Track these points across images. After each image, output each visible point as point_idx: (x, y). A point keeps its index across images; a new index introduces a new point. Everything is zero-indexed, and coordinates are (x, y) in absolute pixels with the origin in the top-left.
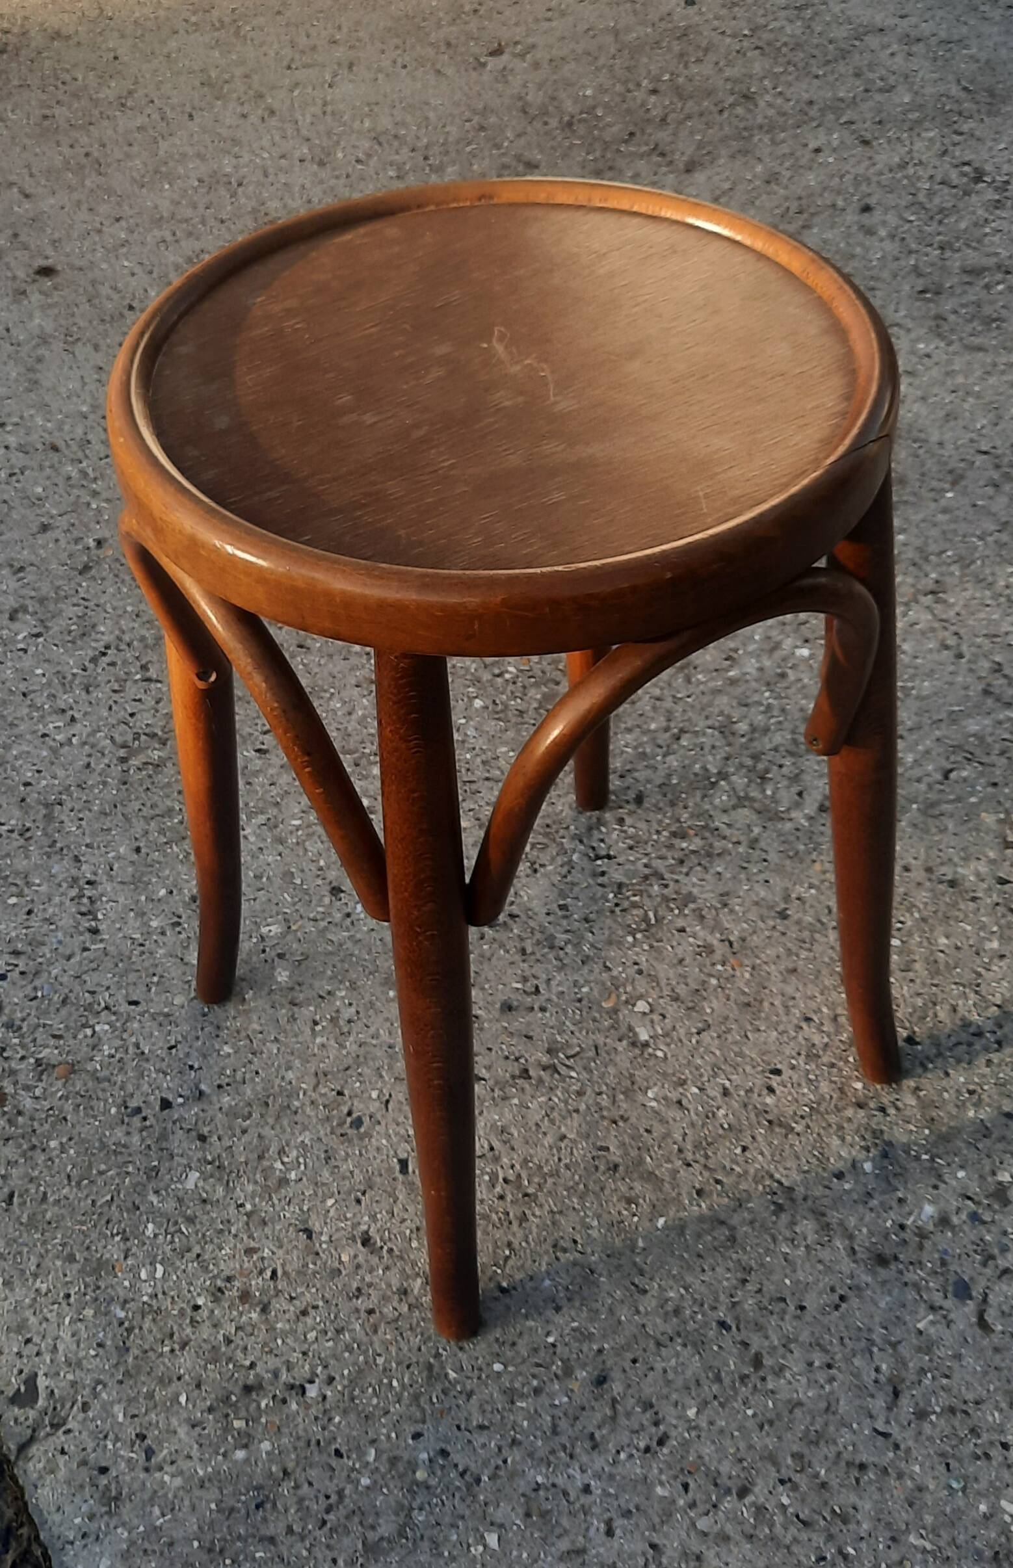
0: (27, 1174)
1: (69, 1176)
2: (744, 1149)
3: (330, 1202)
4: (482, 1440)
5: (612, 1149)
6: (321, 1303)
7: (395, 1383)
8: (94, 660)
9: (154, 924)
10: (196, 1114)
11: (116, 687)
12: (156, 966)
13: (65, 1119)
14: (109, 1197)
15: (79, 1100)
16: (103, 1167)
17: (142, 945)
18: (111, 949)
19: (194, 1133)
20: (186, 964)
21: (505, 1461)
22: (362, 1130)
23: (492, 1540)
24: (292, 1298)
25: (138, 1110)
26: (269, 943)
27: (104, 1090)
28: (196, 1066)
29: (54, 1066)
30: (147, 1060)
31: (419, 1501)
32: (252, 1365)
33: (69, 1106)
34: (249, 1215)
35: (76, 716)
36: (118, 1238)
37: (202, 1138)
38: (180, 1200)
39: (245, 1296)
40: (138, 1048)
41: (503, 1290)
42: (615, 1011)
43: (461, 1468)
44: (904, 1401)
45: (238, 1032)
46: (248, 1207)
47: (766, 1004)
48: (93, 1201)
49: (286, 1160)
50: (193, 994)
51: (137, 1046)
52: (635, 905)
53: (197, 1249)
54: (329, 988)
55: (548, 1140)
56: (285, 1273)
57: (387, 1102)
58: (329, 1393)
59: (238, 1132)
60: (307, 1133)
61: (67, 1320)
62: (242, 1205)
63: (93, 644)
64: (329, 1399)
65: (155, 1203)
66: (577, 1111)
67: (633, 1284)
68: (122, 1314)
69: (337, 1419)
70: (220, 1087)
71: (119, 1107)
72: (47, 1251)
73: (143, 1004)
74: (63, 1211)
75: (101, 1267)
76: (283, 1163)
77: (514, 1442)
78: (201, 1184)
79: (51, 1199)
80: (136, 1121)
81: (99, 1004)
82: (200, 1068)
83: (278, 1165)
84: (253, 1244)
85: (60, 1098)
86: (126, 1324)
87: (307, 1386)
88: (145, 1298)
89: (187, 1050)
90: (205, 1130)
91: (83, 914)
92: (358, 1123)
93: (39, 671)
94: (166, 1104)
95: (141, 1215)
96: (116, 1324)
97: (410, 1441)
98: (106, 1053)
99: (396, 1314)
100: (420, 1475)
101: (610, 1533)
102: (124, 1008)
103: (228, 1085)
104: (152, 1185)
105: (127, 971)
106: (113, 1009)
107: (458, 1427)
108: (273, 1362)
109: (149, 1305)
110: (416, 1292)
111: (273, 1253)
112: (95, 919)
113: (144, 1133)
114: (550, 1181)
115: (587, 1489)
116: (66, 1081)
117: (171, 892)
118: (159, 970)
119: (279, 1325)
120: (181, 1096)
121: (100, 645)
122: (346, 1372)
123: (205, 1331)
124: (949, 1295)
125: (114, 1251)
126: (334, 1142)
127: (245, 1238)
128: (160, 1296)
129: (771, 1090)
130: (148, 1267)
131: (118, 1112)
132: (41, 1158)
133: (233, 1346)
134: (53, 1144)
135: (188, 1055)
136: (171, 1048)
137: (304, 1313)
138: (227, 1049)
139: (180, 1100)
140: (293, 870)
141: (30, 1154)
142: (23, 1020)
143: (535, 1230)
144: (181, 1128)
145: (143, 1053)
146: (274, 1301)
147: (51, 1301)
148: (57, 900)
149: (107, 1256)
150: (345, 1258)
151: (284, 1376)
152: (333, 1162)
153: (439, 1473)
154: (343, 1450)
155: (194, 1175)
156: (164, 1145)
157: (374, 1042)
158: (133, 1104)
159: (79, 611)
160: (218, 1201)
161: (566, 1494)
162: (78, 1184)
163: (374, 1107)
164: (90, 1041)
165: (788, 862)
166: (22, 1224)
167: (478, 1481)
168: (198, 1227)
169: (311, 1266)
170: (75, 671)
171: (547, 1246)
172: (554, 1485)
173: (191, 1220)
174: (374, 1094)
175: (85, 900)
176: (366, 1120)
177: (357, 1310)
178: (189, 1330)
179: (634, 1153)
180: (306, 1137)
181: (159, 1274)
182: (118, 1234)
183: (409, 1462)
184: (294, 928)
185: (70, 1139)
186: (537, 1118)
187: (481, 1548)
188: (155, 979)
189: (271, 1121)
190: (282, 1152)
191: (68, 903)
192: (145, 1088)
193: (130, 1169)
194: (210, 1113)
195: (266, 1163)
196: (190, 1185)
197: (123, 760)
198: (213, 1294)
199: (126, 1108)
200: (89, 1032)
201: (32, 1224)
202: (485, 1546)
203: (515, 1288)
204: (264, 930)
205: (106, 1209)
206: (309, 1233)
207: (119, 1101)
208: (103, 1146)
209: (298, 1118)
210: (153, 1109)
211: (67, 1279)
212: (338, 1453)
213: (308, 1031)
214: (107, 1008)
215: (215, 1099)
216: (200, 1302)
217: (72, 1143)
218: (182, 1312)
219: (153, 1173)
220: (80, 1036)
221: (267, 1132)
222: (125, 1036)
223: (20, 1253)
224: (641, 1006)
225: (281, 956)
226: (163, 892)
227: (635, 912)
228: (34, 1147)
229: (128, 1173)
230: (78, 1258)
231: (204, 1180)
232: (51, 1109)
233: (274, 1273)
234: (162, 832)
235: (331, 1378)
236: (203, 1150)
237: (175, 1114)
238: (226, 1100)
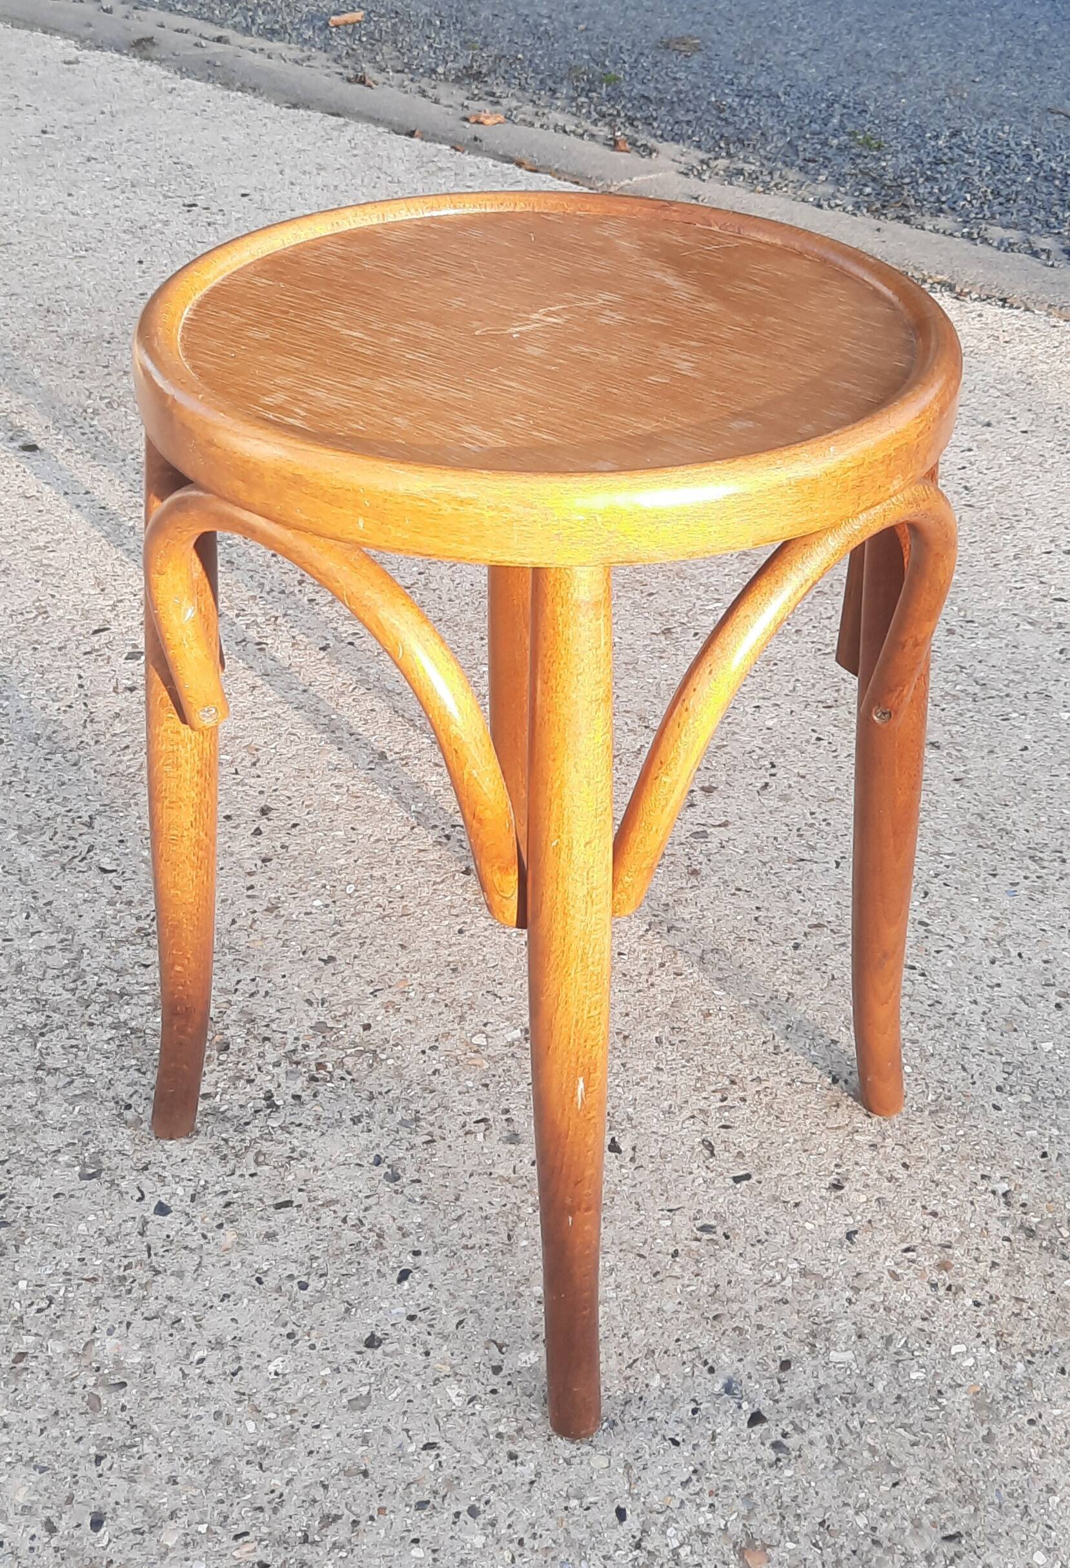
0: (915, 1534)
1: (895, 1485)
3: (809, 1226)
4: (976, 1068)
5: (657, 1035)
6: (918, 1204)
7: (961, 1132)
9: (479, 1541)
10: (757, 1382)
12: (551, 1512)
13: (822, 1524)
14: (901, 1430)
15: (790, 1519)
16: (866, 1454)
17: (521, 1542)
19: (783, 1375)
20: (538, 1474)
22: (713, 1223)
25: (776, 1446)
26: (479, 1388)
27: (765, 1497)
28: (693, 1405)
31: (1048, 1095)
32: (1008, 1239)
33: (805, 1527)
34: (856, 1290)
36: (944, 1402)
37: (785, 1365)
38: (870, 1359)
39: (943, 1266)
40: (689, 1480)
41: (835, 1081)
42: (491, 1058)
43: (1006, 1076)
44: (806, 857)
45: (627, 1378)
46: (848, 1294)
47: (450, 959)
48: (912, 1445)
49: (778, 1277)
50: (586, 1448)
51: (685, 1484)
53: (918, 1323)
55: (664, 1077)
56: (902, 1241)
58: (998, 1175)
59: (761, 1333)
60: (738, 1268)
61: (1056, 1412)
62: (849, 1301)
65: (885, 1383)
67: (787, 1001)
68: (1020, 1366)
70: (711, 1370)
71: (780, 1470)
72: (993, 1466)
73: (620, 1503)
74: (940, 1472)
75: (983, 1404)
76: (783, 1279)
78: (842, 1346)
79: (931, 1492)
80: (791, 1444)
81: (636, 1559)
82: (694, 1400)
83: (788, 1282)
84: (886, 1276)
85: (797, 1542)
86: (1029, 1358)
87: (1000, 1192)
88: (993, 1350)
89: (672, 1425)
90: (774, 1367)
92: (705, 1229)
94: (756, 1418)
95: (906, 1390)
96: (1032, 1368)
97: (1004, 1111)
98: (709, 1516)
99: (897, 1147)
100: (1027, 1099)
101: (999, 985)
102: (633, 1523)
103: (706, 1363)
104: (863, 1393)
105: (570, 1544)
106: (638, 1535)
107: (974, 1083)
108: (994, 1225)
109: (998, 1345)
110: (869, 1138)
111: (886, 1257)
113: (804, 1427)
114: (710, 1069)
115: (975, 1003)
116: (770, 1546)
117: (416, 1541)
118: (559, 1504)
119: (957, 1230)
120: (740, 1407)
122: (972, 1168)
123: (995, 1288)
125: (958, 1401)
126: (739, 1244)
127: (882, 1286)
128: (983, 1339)
130: (959, 1361)
131: (788, 1465)
132: (884, 1527)
133: (997, 1261)
134: (861, 1521)
135: (679, 1422)
136: (676, 1443)
137: (934, 1214)
138: (656, 1382)
139: (745, 1405)
140: (345, 1401)
141: (886, 1544)
143: (766, 1070)
144: (782, 1390)
145: (695, 1471)
146: (936, 1242)
147: (1045, 1437)
149: (967, 1403)
150: (863, 1198)
151: (1003, 1211)
152: (763, 1237)
153: (1018, 1088)
154: (1039, 1153)
155: (834, 1356)
156: (810, 1401)
158: (770, 1455)
160: (854, 1323)
161: (985, 1013)
162: (897, 1471)
163: (681, 1219)
164: (698, 1546)
166: (976, 1510)
167: (1008, 1063)
168: (892, 1330)
169: (885, 1222)
171: (779, 1059)
172: (983, 1021)
173: (889, 1341)
174: (667, 1222)
176: (699, 1223)
177: (910, 1176)
178: (1002, 1302)
180: (744, 1269)
181: (962, 1348)
182: (939, 1404)
184: (447, 1370)
185: (846, 1504)
186: (643, 1090)
187: (1058, 1052)
188: (574, 1503)
189: (735, 1306)
190: (770, 1283)
192: (743, 1450)
193: (856, 1423)
194: (749, 1369)
195: (789, 1296)
196: (849, 1356)
198: (955, 1294)
199: (778, 1460)
200: (684, 1552)
201: (970, 1498)
202: (1055, 1050)
203: (830, 1072)
204: (458, 1402)
205: (915, 1429)
206: (850, 1235)
207: (772, 1472)
208: (839, 1464)
209: (723, 1283)
210: (768, 1430)
211: (1014, 1431)
212: (1044, 1155)
214: (638, 1546)
215: (729, 1372)
216: (969, 1302)
217: (850, 1501)
218: (990, 1313)
219: (850, 1399)
221: (752, 1306)
222: (675, 1504)
223: (1011, 1495)
224: (477, 1042)
226: (417, 1552)
228: (876, 1542)
229: (862, 1424)
230: (985, 1433)
231: (835, 1344)
232: (815, 1545)
233: (907, 1250)
235: (983, 1177)
236: (799, 1360)
237: (765, 1405)
238: (726, 1359)
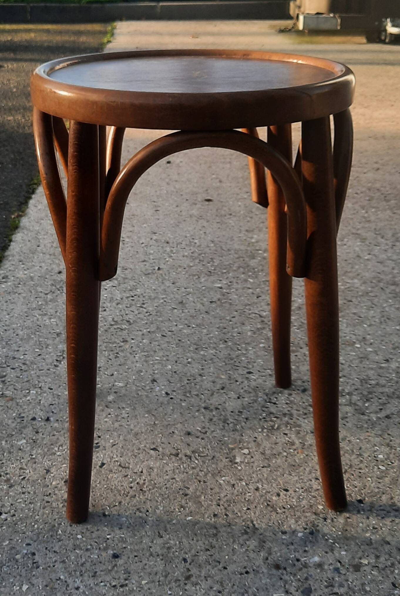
2: (248, 509)
4: (51, 556)
5: (191, 489)
6: (32, 493)
7: (36, 526)
8: (127, 297)
10: (42, 425)
11: (128, 306)
18: (58, 372)
19: (35, 430)
21: (54, 566)
23: (25, 587)
24: (23, 487)
25: (23, 417)
26: (115, 387)
27: (16, 408)
29: (7, 397)
30: (39, 405)
31: (9, 564)
34: (32, 459)
35: (107, 309)
37: (37, 432)
38: (12, 446)
39: (7, 480)
41: (104, 515)
42: (233, 449)
43: (35, 561)
46: (34, 456)
47: (302, 468)
49: (60, 448)
51: (40, 400)
52: (272, 421)
54: (124, 406)
55: (167, 477)
56: (28, 479)
57: (115, 445)
58: (9, 519)
59: (51, 435)
62: (32, 455)
63: (131, 293)
64: (8, 521)
65: (3, 444)
66: (187, 473)
67: (159, 533)
69: (4, 528)
70: (57, 420)
71: (17, 414)
73: (53, 390)
77: (64, 562)
78: (24, 444)
80: (19, 420)
81: (38, 385)
82: (55, 413)
83: (56, 449)
84: (25, 467)
87: (4, 514)
89: (56, 407)
90: (40, 430)
91: (57, 360)
93: (106, 295)
94: (34, 419)
97: (24, 545)
98: (28, 399)
100: (18, 557)
102: (46, 389)
103: (61, 421)
104: (7, 439)
105: (57, 380)
106: (42, 388)
107: (46, 548)
111: (30, 472)
112: (60, 363)
113: (18, 424)
114: (156, 489)
115: (77, 588)
116: (6, 402)
119: (11, 493)
121: (133, 294)
122: (21, 515)
124: (299, 591)
127: (24, 464)
129: (278, 495)
131: (15, 416)
136: (51, 405)
137: (23, 493)
139: (40, 419)
140: (144, 370)
142: (9, 382)
143: (135, 501)
144: (33, 427)
145: (40, 403)
146: (16, 486)
148: (52, 354)
150: (54, 483)
153: (25, 559)
155: (24, 441)
156: (22, 429)
157: (126, 427)
158: (22, 415)
159: (135, 284)
160: (25, 451)
161: (68, 586)
163: (108, 445)
164: (25, 394)
165: (355, 428)
167: (38, 567)
168: (11, 455)
169: (39, 481)
170: (118, 298)
171: (135, 509)
172: (66, 582)
173: (10, 453)
174: (111, 441)
175: (62, 357)
176: (101, 448)
177: (44, 500)
179: (198, 493)
183: (18, 551)
184: (128, 386)
186: (169, 469)
187: (18, 588)
188: (65, 385)
191: (55, 356)
192: (31, 412)
193: (4, 432)
194: (47, 426)
195: (52, 447)
196: (20, 443)
197: (112, 325)
199: (19, 415)
200: (27, 391)
202: (21, 588)
203: (109, 516)
204: (117, 384)
206: (48, 471)
207: (19, 413)
210: (28, 419)
213: (105, 416)
214: (40, 387)
215: (52, 423)
219: (10, 436)
220: (23, 392)
221: (62, 438)
222: (39, 396)
224: (246, 451)
225: (115, 392)
227: (270, 423)
231: (26, 444)
233: (24, 478)
234: (106, 347)
235: (14, 515)
236: (34, 435)
237: (34, 423)
238: (56, 425)
